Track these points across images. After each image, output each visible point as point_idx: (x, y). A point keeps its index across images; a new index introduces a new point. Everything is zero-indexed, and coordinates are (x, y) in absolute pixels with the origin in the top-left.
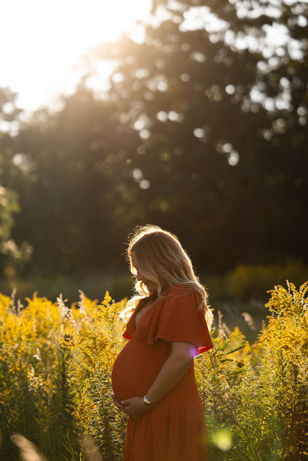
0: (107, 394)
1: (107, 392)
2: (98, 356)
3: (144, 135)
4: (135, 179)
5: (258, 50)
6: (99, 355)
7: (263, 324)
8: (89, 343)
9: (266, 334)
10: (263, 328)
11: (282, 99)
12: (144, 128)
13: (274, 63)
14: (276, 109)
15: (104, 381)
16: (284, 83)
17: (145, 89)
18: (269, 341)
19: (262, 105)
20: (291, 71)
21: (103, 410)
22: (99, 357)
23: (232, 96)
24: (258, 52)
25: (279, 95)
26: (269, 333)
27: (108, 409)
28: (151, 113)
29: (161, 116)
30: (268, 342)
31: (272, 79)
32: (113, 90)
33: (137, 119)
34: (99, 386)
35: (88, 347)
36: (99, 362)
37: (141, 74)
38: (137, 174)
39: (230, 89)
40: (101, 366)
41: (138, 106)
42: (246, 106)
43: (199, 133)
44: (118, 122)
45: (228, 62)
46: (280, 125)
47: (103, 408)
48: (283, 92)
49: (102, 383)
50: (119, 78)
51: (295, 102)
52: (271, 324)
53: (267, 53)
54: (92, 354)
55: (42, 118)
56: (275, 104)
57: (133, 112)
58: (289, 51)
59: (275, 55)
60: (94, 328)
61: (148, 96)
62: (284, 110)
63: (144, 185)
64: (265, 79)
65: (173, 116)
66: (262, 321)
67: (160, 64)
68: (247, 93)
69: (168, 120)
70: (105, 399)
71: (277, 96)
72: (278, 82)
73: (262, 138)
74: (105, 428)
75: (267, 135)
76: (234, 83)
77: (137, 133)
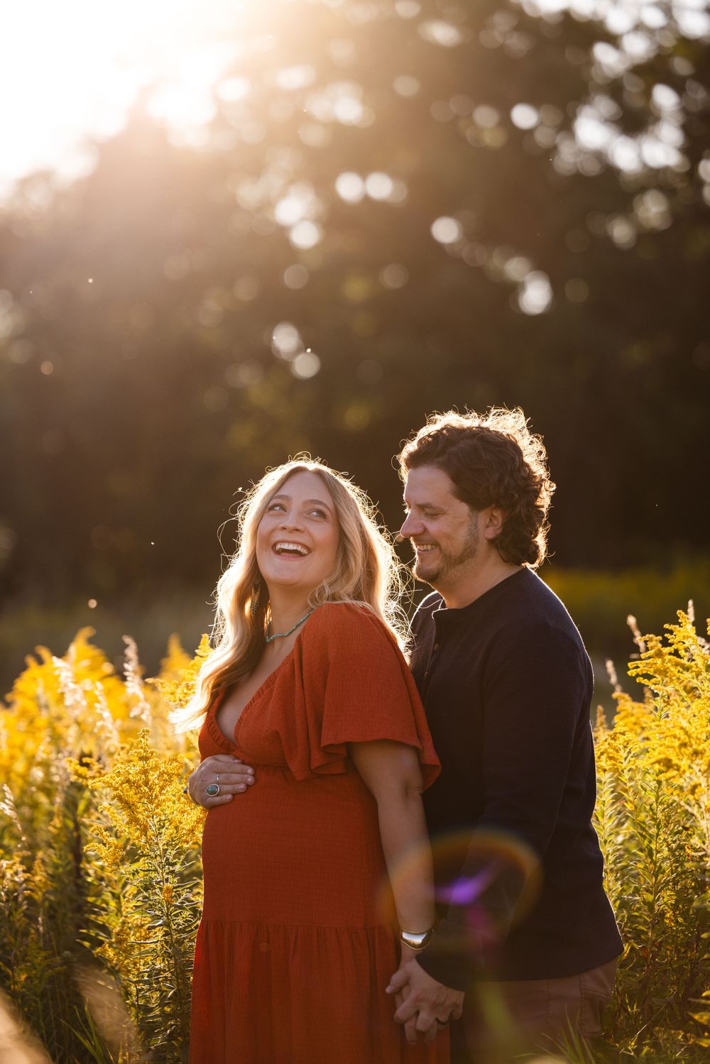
0: (180, 900)
1: (179, 895)
2: (155, 805)
3: (305, 236)
4: (278, 351)
5: (595, 14)
6: (156, 801)
7: (598, 715)
8: (130, 771)
9: (606, 741)
10: (598, 724)
11: (658, 139)
12: (303, 219)
13: (638, 47)
14: (645, 165)
15: (171, 869)
16: (665, 97)
17: (302, 118)
18: (611, 758)
19: (606, 155)
20: (681, 66)
21: (172, 942)
22: (157, 807)
23: (530, 132)
24: (595, 19)
25: (651, 128)
26: (614, 739)
27: (184, 939)
28: (323, 184)
29: (349, 188)
30: (609, 762)
31: (633, 88)
32: (220, 122)
33: (283, 194)
34: (160, 882)
35: (128, 781)
36: (158, 819)
37: (294, 77)
38: (285, 339)
39: (524, 116)
40: (163, 830)
41: (284, 161)
42: (566, 158)
43: (446, 231)
44: (233, 206)
45: (518, 44)
46: (653, 209)
47: (172, 937)
48: (661, 123)
49: (167, 874)
50: (236, 90)
51: (693, 150)
53: (617, 21)
54: (141, 798)
55: (38, 199)
56: (640, 155)
57: (273, 181)
58: (676, 13)
59: (639, 27)
60: (143, 731)
61: (314, 136)
62: (666, 170)
63: (306, 366)
64: (614, 89)
65: (381, 187)
66: (596, 708)
67: (342, 51)
68: (566, 126)
69: (367, 200)
70: (176, 915)
71: (646, 131)
72: (648, 94)
73: (608, 240)
74: (178, 990)
75: (621, 232)
76: (534, 100)
77: (282, 233)
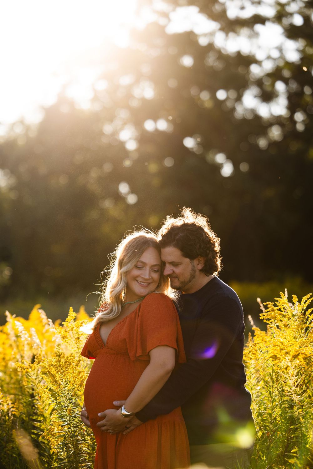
0: (74, 414)
1: (74, 412)
2: (63, 375)
3: (131, 146)
4: (121, 193)
5: (250, 52)
6: (64, 373)
7: (249, 336)
8: (53, 361)
9: (251, 346)
10: (249, 341)
11: (278, 104)
12: (130, 139)
13: (268, 66)
14: (272, 115)
15: (70, 401)
16: (280, 86)
17: (129, 96)
18: (254, 354)
19: (256, 111)
20: (286, 73)
21: (71, 431)
22: (64, 376)
23: (224, 102)
24: (251, 55)
25: (274, 99)
26: (255, 346)
27: (76, 430)
28: (138, 123)
29: (149, 126)
30: (253, 355)
31: (267, 83)
32: (95, 99)
33: (122, 129)
34: (66, 407)
35: (52, 365)
36: (65, 380)
37: (126, 80)
38: (124, 188)
39: (221, 95)
40: (67, 385)
41: (123, 114)
42: (240, 111)
43: (189, 143)
44: (102, 134)
45: (219, 65)
46: (276, 133)
47: (71, 429)
48: (279, 97)
49: (69, 403)
50: (102, 86)
51: (292, 107)
52: (257, 336)
53: (260, 56)
54: (57, 372)
56: (270, 110)
57: (118, 123)
58: (284, 52)
59: (269, 58)
60: (58, 344)
61: (135, 104)
62: (280, 117)
63: (132, 199)
64: (259, 83)
65: (163, 125)
66: (248, 334)
67: (146, 69)
68: (239, 98)
69: (157, 130)
70: (73, 420)
72: (273, 85)
73: (257, 146)
74: (74, 451)
75: (262, 143)
76: (226, 88)
77: (122, 144)
